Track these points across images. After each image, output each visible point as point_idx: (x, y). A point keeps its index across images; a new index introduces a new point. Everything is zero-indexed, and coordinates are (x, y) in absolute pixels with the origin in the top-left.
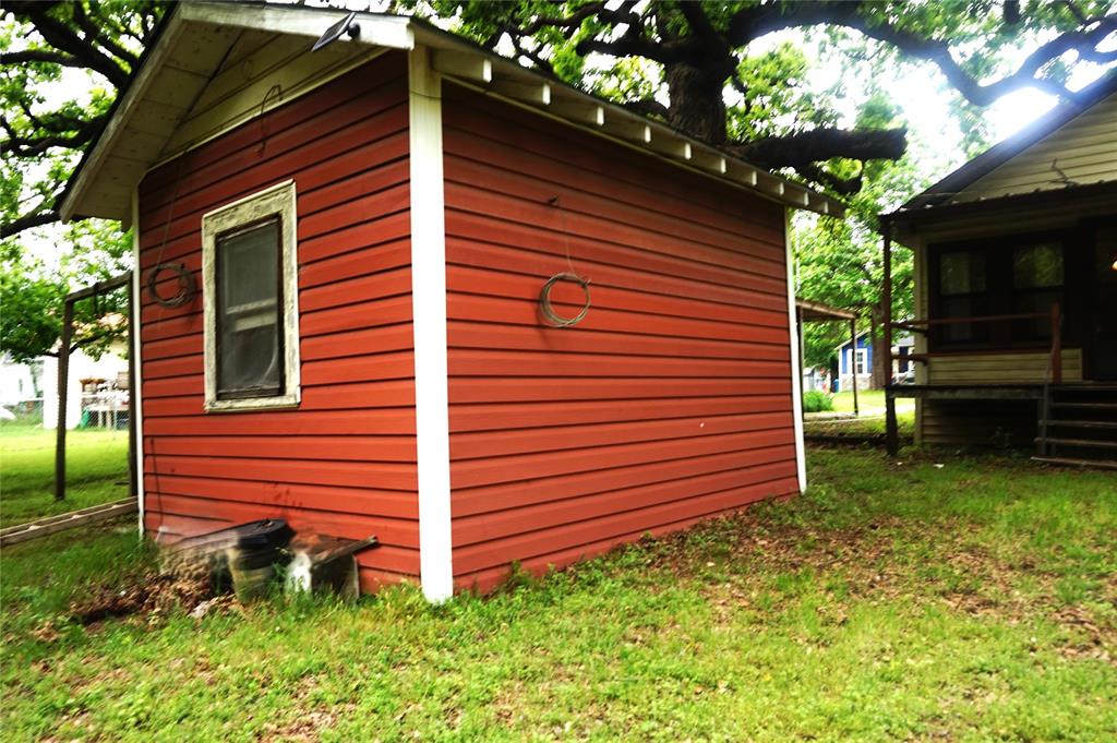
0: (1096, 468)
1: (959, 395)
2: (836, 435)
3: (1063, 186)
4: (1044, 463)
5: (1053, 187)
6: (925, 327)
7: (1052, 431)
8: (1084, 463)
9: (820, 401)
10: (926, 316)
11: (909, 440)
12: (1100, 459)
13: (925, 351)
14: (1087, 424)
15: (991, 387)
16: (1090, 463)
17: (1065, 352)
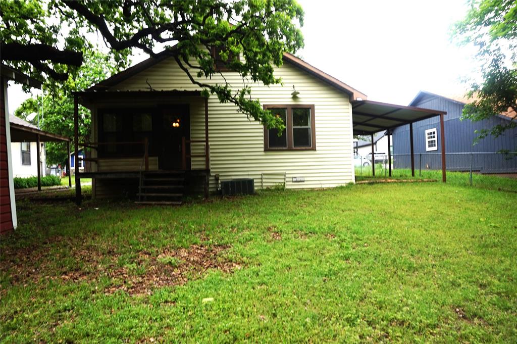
0: (158, 205)
1: (109, 176)
2: (54, 197)
3: (149, 90)
4: (140, 204)
5: (146, 90)
6: (97, 146)
7: (143, 191)
8: (154, 203)
9: (53, 180)
10: (97, 141)
11: (89, 197)
12: (159, 201)
13: (96, 157)
14: (156, 187)
15: (121, 173)
16: (156, 203)
17: (150, 158)
